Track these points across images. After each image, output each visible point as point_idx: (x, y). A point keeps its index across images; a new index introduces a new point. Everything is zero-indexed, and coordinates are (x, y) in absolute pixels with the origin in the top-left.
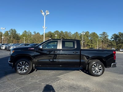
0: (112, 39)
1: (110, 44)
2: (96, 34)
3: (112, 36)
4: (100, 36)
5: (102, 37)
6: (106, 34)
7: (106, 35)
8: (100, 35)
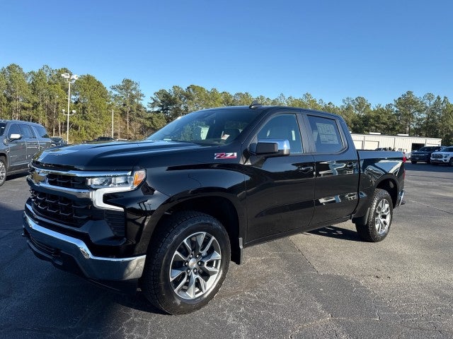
0: (153, 105)
1: (148, 123)
2: (99, 84)
3: (154, 96)
4: (115, 92)
5: (120, 98)
6: (135, 89)
7: (134, 92)
8: (113, 88)
